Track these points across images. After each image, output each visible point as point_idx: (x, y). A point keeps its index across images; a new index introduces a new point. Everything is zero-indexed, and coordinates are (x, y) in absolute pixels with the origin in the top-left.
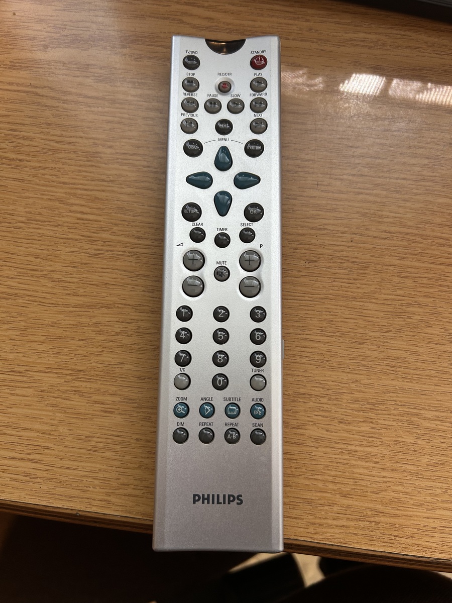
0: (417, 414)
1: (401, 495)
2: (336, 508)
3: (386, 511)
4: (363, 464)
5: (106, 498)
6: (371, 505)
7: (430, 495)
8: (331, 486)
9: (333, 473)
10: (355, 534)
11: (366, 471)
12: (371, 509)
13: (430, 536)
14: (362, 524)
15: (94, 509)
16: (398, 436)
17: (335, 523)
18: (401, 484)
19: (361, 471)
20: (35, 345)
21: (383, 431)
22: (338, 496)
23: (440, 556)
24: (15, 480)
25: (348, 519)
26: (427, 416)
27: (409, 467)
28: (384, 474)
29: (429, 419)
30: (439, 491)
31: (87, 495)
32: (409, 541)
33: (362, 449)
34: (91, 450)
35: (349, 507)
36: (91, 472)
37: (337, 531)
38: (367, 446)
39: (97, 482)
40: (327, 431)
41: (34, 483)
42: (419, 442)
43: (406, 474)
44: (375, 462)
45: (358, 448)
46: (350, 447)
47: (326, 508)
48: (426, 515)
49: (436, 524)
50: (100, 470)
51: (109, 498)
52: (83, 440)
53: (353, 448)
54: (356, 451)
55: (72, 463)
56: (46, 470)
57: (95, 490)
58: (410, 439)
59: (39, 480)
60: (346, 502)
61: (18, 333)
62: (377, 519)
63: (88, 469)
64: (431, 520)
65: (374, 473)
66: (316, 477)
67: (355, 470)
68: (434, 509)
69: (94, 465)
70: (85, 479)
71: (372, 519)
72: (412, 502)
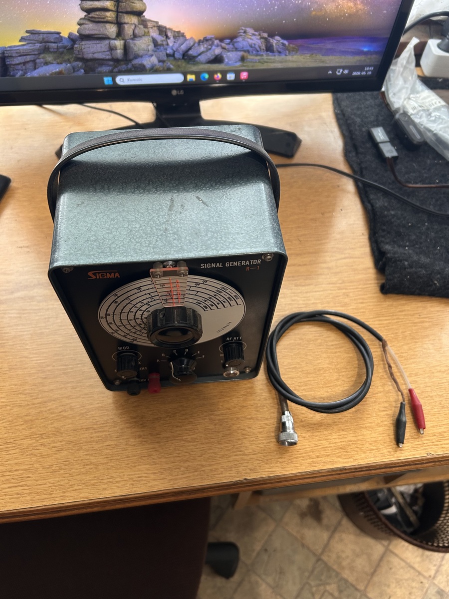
0: (213, 414)
1: (213, 454)
2: (182, 469)
3: (207, 464)
4: (192, 444)
5: (62, 495)
6: (199, 463)
7: (227, 450)
8: (178, 459)
9: (178, 452)
10: (194, 479)
11: (193, 447)
12: (199, 465)
13: (230, 470)
14: (196, 473)
15: (57, 502)
16: (206, 427)
17: (183, 476)
18: (211, 449)
19: (191, 447)
20: (18, 427)
21: (198, 426)
22: (182, 463)
23: (237, 479)
24: (12, 498)
25: (189, 473)
26: (218, 414)
27: (214, 440)
28: (202, 446)
29: (219, 415)
30: (230, 448)
31: (52, 496)
32: (221, 476)
33: (190, 437)
34: (52, 472)
35: (188, 466)
36: (54, 483)
37: (185, 480)
38: (192, 435)
39: (57, 488)
40: (172, 432)
41: (23, 497)
42: (217, 427)
43: (213, 443)
44: (197, 442)
45: (188, 437)
46: (184, 438)
47: (177, 470)
48: (226, 461)
49: (232, 464)
50: (58, 481)
51: (64, 494)
52: (48, 468)
53: (185, 437)
54: (187, 438)
55: (43, 481)
56: (29, 489)
57: (57, 492)
58: (212, 427)
59: (25, 495)
60: (186, 464)
61: (8, 423)
62: (203, 469)
63: (52, 482)
64: (229, 463)
65: (198, 447)
66: (170, 456)
67: (189, 448)
68: (229, 457)
69: (55, 479)
70: (50, 488)
71: (201, 470)
72: (218, 456)
